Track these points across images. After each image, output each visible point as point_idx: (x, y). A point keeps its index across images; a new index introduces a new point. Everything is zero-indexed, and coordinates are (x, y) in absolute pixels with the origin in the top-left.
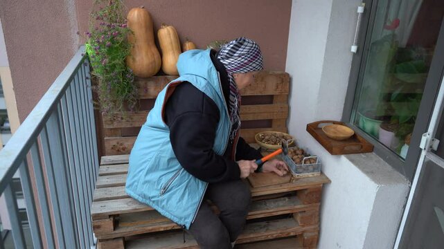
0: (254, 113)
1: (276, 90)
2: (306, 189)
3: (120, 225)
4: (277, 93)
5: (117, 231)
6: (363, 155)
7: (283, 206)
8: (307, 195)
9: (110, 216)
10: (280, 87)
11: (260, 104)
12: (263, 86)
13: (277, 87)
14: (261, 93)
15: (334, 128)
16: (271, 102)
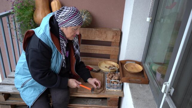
0: (100, 50)
1: (112, 39)
2: (109, 98)
3: (9, 98)
4: (113, 41)
5: (7, 101)
6: (141, 85)
7: (96, 104)
8: (109, 101)
9: (3, 94)
10: (115, 37)
11: (104, 45)
12: (105, 36)
13: (113, 38)
14: (104, 39)
15: (134, 65)
16: (110, 45)
